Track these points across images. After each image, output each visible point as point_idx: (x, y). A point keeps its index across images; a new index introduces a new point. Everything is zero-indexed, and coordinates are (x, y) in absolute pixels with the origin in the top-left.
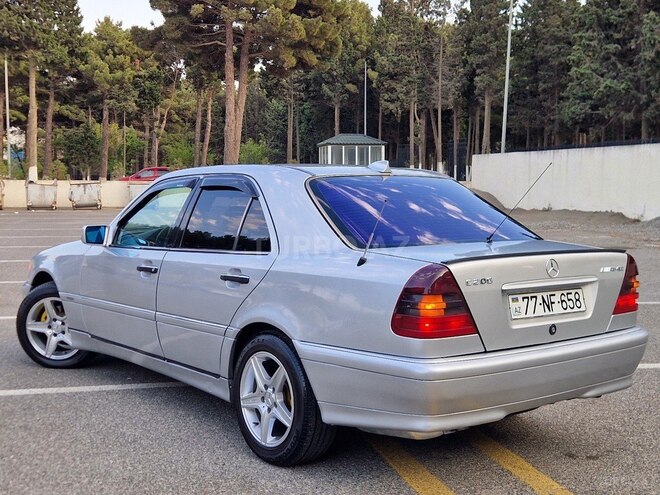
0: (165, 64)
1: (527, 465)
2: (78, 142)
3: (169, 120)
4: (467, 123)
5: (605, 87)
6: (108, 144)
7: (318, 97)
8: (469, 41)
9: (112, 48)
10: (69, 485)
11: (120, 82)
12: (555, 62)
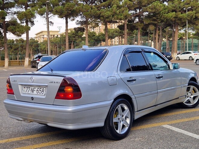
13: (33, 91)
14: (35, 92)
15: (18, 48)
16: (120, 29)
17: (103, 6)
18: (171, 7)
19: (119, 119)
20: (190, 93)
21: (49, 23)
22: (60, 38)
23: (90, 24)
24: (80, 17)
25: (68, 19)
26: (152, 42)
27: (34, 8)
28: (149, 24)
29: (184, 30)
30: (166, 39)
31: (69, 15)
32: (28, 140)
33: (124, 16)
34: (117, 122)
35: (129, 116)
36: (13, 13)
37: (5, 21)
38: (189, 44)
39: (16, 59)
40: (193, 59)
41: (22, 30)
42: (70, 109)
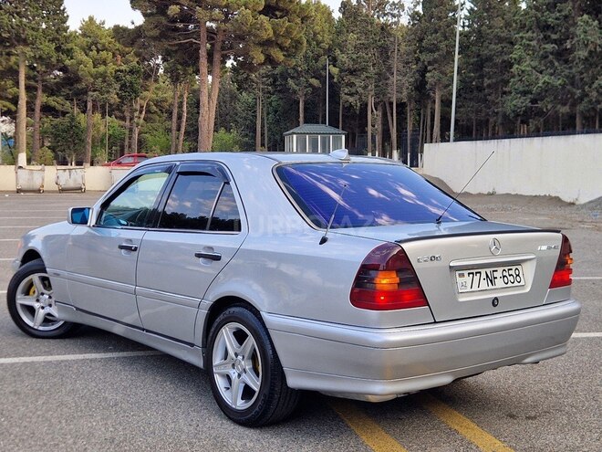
0: (144, 59)
1: (472, 425)
2: (64, 131)
3: (148, 111)
4: (419, 115)
5: (544, 83)
6: (92, 132)
7: (284, 90)
8: (421, 40)
9: (96, 44)
10: (55, 445)
11: (103, 76)
12: (498, 60)
13: (492, 280)
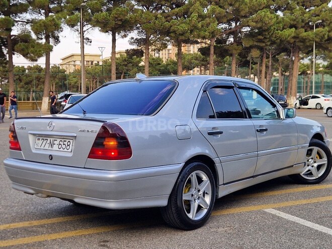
13: (52, 145)
14: (56, 147)
15: (31, 81)
16: (203, 54)
17: (176, 15)
18: (289, 20)
19: (192, 195)
20: (312, 159)
21: (85, 40)
22: (101, 67)
23: (152, 44)
24: (136, 32)
25: (117, 34)
26: (256, 77)
27: (60, 15)
28: (251, 47)
29: (309, 59)
30: (278, 73)
31: (118, 28)
32: (42, 226)
33: (209, 32)
34: (189, 201)
35: (210, 192)
36: (24, 22)
37: (11, 34)
38: (316, 83)
39: (28, 99)
40: (322, 108)
41: (38, 50)
42: (112, 175)
